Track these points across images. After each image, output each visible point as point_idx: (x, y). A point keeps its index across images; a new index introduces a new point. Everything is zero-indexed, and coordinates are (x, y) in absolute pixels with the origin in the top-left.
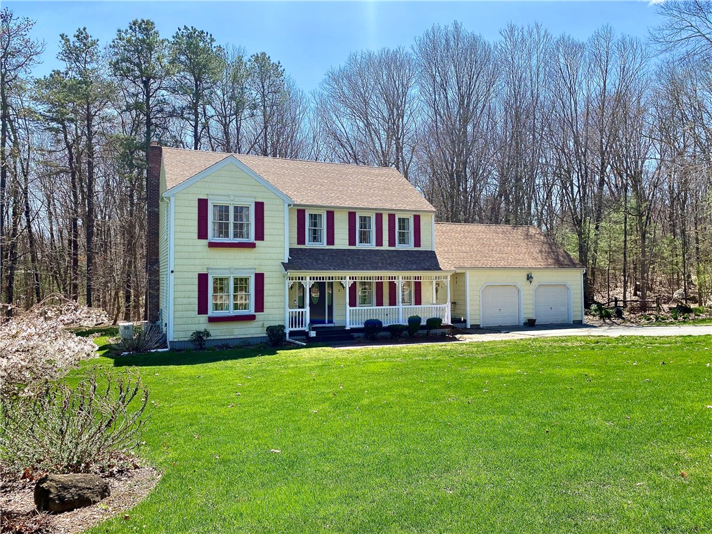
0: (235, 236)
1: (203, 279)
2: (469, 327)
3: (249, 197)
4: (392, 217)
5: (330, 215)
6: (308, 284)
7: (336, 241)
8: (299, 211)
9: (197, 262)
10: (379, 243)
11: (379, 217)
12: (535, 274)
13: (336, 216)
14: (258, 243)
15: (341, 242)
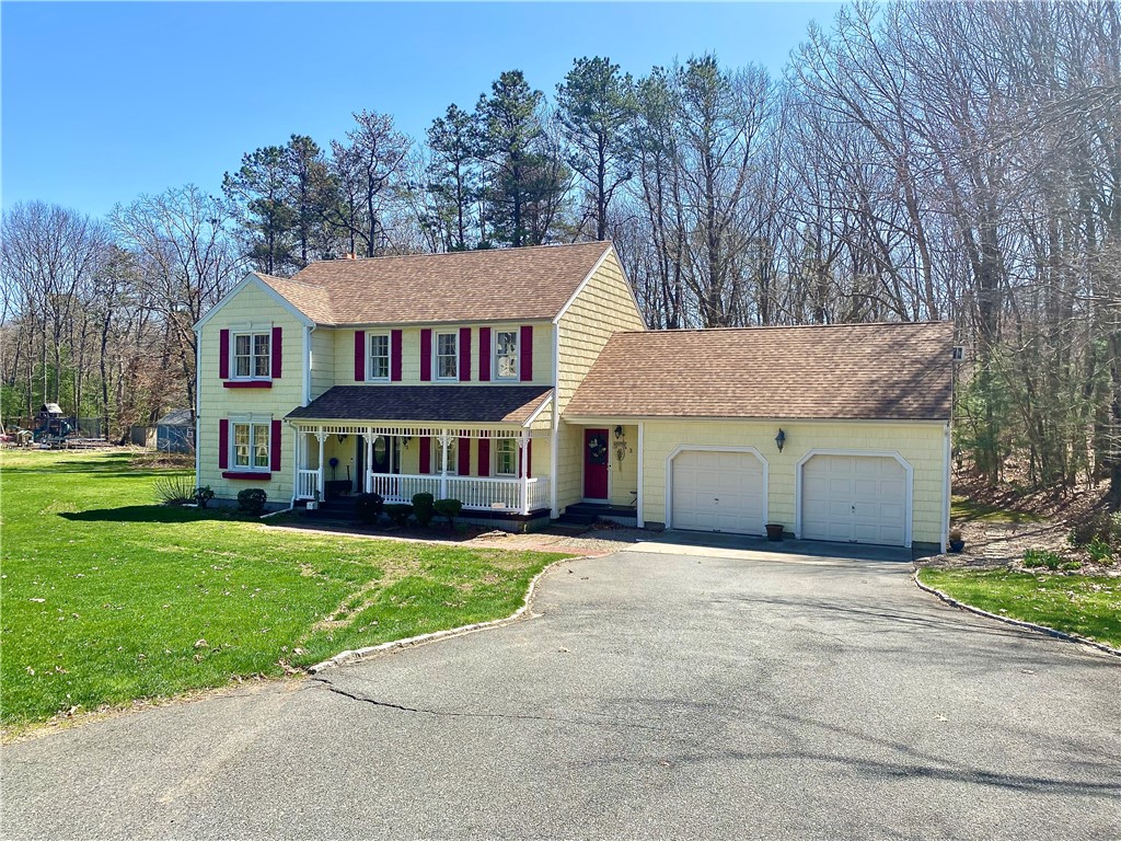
0: (258, 373)
1: (224, 424)
2: (641, 525)
3: (264, 323)
4: (485, 334)
5: (397, 335)
6: (321, 436)
7: (404, 375)
8: (357, 333)
9: (220, 405)
10: (465, 376)
11: (465, 334)
12: (794, 433)
13: (404, 337)
14: (276, 381)
15: (411, 376)
